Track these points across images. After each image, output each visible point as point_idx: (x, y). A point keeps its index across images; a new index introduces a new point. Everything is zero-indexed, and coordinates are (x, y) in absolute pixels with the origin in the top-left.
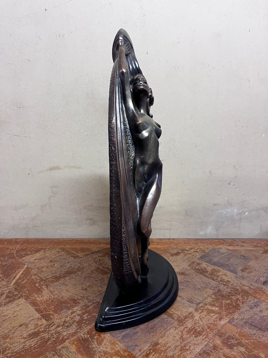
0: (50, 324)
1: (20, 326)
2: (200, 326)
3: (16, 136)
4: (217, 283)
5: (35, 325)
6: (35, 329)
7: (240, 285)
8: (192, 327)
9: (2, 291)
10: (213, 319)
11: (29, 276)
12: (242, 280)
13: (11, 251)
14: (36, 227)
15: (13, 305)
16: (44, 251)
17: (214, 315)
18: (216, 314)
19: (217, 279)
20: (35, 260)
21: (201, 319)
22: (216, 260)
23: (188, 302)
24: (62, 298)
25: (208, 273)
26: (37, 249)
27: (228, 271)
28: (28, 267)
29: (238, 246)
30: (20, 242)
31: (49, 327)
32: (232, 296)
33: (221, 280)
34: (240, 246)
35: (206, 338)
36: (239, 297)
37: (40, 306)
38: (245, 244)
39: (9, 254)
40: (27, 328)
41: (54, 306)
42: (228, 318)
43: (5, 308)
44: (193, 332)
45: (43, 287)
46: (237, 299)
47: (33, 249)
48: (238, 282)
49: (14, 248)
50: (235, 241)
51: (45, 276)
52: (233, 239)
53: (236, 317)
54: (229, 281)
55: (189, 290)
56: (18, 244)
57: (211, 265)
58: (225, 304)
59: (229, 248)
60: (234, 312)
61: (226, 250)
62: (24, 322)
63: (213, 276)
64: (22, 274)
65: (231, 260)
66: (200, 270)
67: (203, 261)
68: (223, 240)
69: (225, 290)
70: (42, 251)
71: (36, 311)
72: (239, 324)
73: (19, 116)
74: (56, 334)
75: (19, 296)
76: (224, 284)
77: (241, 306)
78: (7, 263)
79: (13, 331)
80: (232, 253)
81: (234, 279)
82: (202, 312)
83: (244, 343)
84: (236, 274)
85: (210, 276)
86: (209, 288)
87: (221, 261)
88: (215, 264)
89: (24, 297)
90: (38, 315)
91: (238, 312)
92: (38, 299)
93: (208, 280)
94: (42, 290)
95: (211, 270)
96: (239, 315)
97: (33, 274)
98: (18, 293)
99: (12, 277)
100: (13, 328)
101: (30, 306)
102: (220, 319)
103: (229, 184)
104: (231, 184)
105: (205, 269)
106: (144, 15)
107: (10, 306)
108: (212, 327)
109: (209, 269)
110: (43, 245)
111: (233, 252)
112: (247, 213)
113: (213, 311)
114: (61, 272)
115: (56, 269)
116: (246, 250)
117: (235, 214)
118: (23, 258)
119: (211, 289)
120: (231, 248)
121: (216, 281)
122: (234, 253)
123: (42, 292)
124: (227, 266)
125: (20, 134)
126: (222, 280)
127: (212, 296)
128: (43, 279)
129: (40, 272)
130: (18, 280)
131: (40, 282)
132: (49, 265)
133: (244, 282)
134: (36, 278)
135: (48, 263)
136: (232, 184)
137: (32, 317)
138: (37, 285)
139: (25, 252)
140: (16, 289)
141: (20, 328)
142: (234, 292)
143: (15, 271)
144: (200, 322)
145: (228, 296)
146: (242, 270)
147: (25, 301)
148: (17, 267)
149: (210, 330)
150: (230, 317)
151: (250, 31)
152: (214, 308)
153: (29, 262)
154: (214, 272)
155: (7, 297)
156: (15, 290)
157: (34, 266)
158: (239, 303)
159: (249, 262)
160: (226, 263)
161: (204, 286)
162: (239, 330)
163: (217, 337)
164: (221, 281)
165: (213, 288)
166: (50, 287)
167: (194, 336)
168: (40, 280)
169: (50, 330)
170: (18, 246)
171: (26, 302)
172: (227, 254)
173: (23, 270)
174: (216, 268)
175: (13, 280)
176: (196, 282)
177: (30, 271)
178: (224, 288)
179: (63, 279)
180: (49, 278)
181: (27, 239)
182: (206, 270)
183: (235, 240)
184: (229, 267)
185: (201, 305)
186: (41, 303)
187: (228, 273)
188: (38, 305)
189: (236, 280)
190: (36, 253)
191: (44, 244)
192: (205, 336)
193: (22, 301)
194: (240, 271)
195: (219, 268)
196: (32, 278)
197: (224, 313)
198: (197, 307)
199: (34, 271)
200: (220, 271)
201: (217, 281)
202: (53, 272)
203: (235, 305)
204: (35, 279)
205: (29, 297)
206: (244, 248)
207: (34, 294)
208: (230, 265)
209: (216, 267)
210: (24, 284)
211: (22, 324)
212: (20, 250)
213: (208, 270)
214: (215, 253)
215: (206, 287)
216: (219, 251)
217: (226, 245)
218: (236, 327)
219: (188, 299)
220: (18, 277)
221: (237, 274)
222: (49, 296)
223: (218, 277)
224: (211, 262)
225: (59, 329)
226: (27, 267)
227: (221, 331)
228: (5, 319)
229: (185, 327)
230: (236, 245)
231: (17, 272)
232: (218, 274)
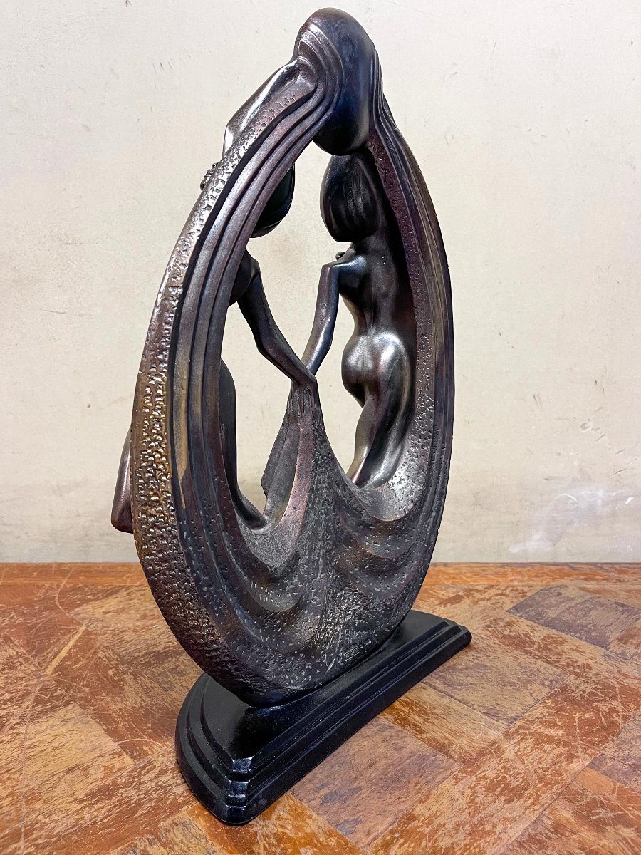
0: (143, 768)
1: (67, 772)
2: (521, 774)
3: (57, 312)
4: (559, 671)
5: (106, 768)
6: (105, 777)
7: (618, 676)
8: (497, 777)
9: (24, 686)
10: (551, 757)
11: (92, 651)
12: (623, 664)
13: (47, 591)
14: (107, 534)
15: (52, 721)
16: (128, 591)
17: (554, 749)
18: (558, 745)
19: (559, 662)
20: (105, 613)
21: (520, 757)
22: (552, 614)
23: (486, 717)
24: (171, 703)
25: (535, 646)
26: (110, 587)
27: (586, 641)
28: (89, 629)
29: (608, 580)
30: (68, 571)
31: (140, 774)
32: (598, 701)
33: (567, 663)
34: (615, 581)
35: (533, 804)
36: (617, 704)
37: (117, 723)
38: (626, 577)
39: (44, 599)
40: (86, 775)
41: (153, 724)
42: (590, 755)
43: (32, 728)
44: (503, 790)
45: (126, 677)
46: (612, 710)
47: (99, 587)
48: (611, 668)
49: (55, 586)
50: (602, 568)
51: (130, 652)
52: (595, 564)
53: (609, 754)
54: (589, 667)
55: (487, 687)
56: (64, 577)
57: (540, 626)
58: (582, 721)
59: (585, 585)
60: (603, 742)
61: (578, 590)
62: (78, 762)
63: (547, 653)
64: (74, 646)
65: (593, 615)
66: (513, 638)
67: (521, 617)
68: (571, 567)
69: (581, 688)
70: (123, 593)
71: (108, 734)
72: (618, 770)
73: (64, 265)
74: (156, 791)
75: (66, 698)
76: (575, 673)
77: (622, 725)
78: (38, 621)
79: (51, 785)
80: (593, 598)
81: (600, 660)
82: (523, 740)
83: (632, 817)
84: (606, 648)
85: (539, 654)
86: (538, 682)
87: (567, 617)
88: (550, 624)
89: (80, 701)
90: (112, 745)
91: (613, 741)
92: (113, 706)
93: (535, 664)
94: (123, 685)
95: (543, 639)
96: (616, 748)
97: (101, 647)
98: (64, 692)
99: (51, 654)
100: (52, 775)
101: (92, 722)
102: (570, 758)
103: (584, 426)
104: (589, 427)
105: (526, 635)
106: (369, 9)
107: (45, 723)
108: (549, 776)
109: (535, 636)
110: (124, 578)
111: (597, 595)
112: (629, 500)
113: (550, 739)
114: (170, 642)
115: (157, 636)
116: (629, 591)
117: (599, 501)
118: (76, 610)
119: (542, 684)
120: (591, 585)
122: (600, 597)
123: (123, 690)
124: (581, 630)
125: (68, 309)
126: (571, 663)
127: (547, 701)
128: (126, 658)
129: (118, 641)
130: (63, 661)
131: (116, 664)
132: (138, 626)
133: (628, 668)
134: (108, 655)
135: (138, 620)
136: (591, 427)
137: (97, 750)
138: (110, 672)
139: (81, 594)
140: (59, 683)
141: (70, 776)
142: (601, 693)
143: (58, 640)
144: (517, 766)
145: (588, 703)
146: (622, 640)
147: (80, 710)
148: (61, 631)
149: (546, 785)
150: (594, 754)
151: (632, 43)
152: (552, 732)
153: (90, 619)
154: (550, 644)
155: (38, 701)
156: (57, 686)
157: (104, 627)
158: (616, 718)
159: (637, 620)
160: (579, 622)
161: (525, 676)
162: (618, 784)
163: (562, 803)
165: (547, 683)
166: (142, 678)
167: (503, 799)
168: (118, 661)
169: (142, 780)
170: (64, 582)
171: (83, 714)
172: (581, 600)
173: (76, 637)
174: (554, 633)
175: (51, 662)
176: (505, 669)
177: (93, 639)
178: (578, 682)
179: (174, 660)
180: (139, 657)
181: (86, 565)
182: (529, 638)
183: (600, 565)
184: (588, 631)
185: (518, 723)
186: (120, 717)
187: (587, 647)
188: (114, 721)
189: (608, 663)
190: (107, 596)
191: (128, 577)
192: (531, 800)
193: (74, 710)
194: (616, 642)
195: (563, 634)
196: (99, 655)
197: (579, 743)
198: (510, 729)
199: (102, 641)
200: (565, 641)
201: (557, 665)
202: (149, 642)
203: (605, 724)
204: (105, 659)
205: (90, 701)
206: (625, 586)
207: (104, 694)
208: (589, 626)
209: (554, 631)
210: (78, 669)
211: (74, 768)
212: (70, 591)
213: (535, 639)
214: (551, 597)
215: (530, 681)
216: (561, 594)
217: (577, 579)
218: (610, 777)
219: (486, 708)
220: (63, 653)
221: (608, 650)
222: (139, 699)
223: (561, 655)
224: (542, 618)
225: (164, 778)
226: (86, 630)
227: (572, 787)
228: (32, 754)
229: (481, 776)
230: (604, 579)
231: (62, 641)
232: (559, 647)
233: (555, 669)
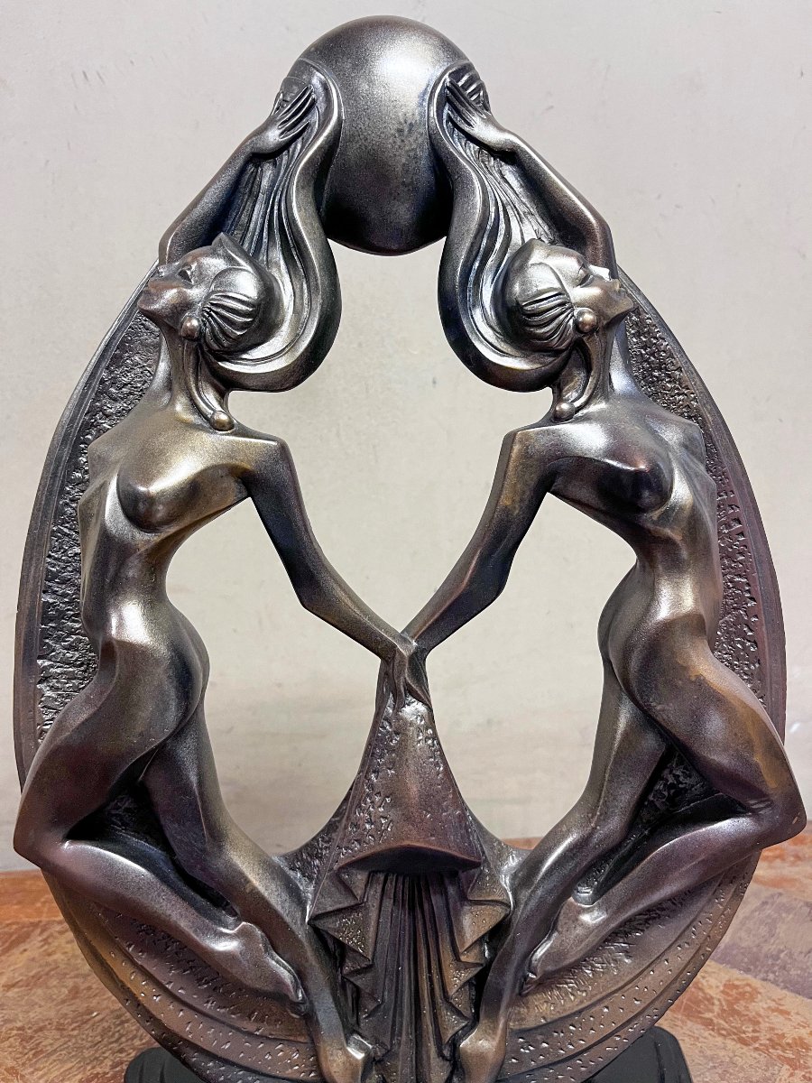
16: (45, 935)
19: (757, 1038)
20: (7, 987)
26: (14, 927)
27: (786, 988)
33: (770, 1040)
34: (792, 859)
63: (736, 1022)
65: (781, 931)
70: (36, 940)
80: (772, 896)
85: (726, 1026)
93: (724, 1048)
95: (723, 992)
109: (711, 987)
110: (39, 905)
114: (121, 1051)
115: (99, 1039)
121: (756, 1049)
122: (780, 894)
124: (773, 965)
126: (775, 1038)
132: (66, 1015)
135: (63, 1002)
154: (737, 1000)
160: (766, 948)
164: (774, 1044)
174: (736, 976)
184: (784, 968)
190: (8, 949)
191: (44, 903)
195: (749, 976)
200: (756, 991)
201: (757, 1045)
208: (782, 955)
209: (736, 973)
213: (712, 992)
223: (758, 1023)
230: (777, 857)
232: (751, 1007)
233: (756, 1055)
